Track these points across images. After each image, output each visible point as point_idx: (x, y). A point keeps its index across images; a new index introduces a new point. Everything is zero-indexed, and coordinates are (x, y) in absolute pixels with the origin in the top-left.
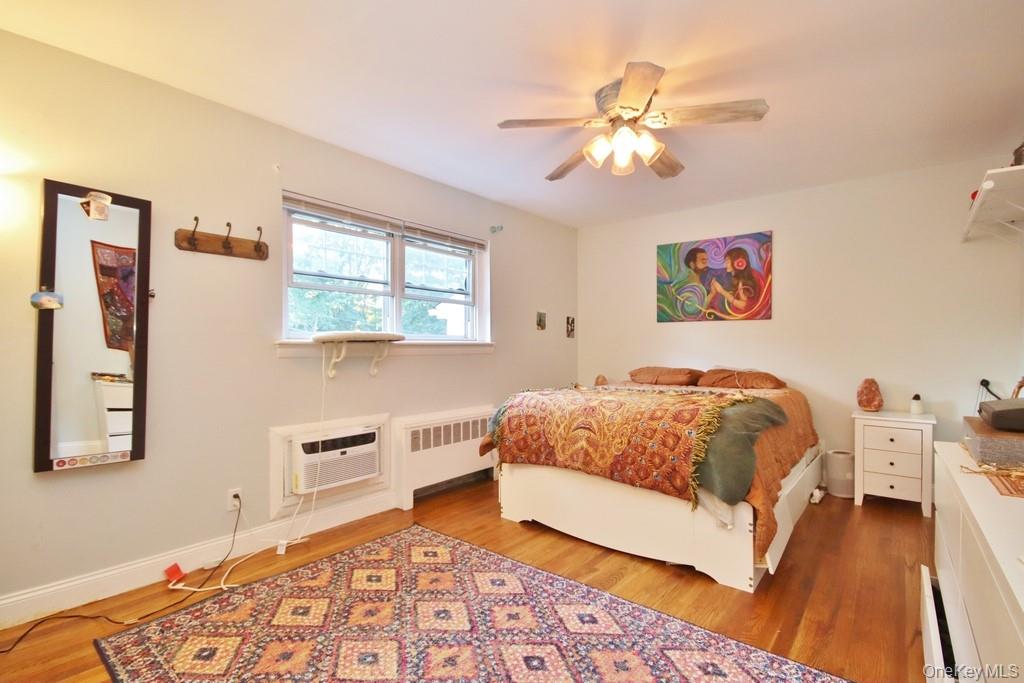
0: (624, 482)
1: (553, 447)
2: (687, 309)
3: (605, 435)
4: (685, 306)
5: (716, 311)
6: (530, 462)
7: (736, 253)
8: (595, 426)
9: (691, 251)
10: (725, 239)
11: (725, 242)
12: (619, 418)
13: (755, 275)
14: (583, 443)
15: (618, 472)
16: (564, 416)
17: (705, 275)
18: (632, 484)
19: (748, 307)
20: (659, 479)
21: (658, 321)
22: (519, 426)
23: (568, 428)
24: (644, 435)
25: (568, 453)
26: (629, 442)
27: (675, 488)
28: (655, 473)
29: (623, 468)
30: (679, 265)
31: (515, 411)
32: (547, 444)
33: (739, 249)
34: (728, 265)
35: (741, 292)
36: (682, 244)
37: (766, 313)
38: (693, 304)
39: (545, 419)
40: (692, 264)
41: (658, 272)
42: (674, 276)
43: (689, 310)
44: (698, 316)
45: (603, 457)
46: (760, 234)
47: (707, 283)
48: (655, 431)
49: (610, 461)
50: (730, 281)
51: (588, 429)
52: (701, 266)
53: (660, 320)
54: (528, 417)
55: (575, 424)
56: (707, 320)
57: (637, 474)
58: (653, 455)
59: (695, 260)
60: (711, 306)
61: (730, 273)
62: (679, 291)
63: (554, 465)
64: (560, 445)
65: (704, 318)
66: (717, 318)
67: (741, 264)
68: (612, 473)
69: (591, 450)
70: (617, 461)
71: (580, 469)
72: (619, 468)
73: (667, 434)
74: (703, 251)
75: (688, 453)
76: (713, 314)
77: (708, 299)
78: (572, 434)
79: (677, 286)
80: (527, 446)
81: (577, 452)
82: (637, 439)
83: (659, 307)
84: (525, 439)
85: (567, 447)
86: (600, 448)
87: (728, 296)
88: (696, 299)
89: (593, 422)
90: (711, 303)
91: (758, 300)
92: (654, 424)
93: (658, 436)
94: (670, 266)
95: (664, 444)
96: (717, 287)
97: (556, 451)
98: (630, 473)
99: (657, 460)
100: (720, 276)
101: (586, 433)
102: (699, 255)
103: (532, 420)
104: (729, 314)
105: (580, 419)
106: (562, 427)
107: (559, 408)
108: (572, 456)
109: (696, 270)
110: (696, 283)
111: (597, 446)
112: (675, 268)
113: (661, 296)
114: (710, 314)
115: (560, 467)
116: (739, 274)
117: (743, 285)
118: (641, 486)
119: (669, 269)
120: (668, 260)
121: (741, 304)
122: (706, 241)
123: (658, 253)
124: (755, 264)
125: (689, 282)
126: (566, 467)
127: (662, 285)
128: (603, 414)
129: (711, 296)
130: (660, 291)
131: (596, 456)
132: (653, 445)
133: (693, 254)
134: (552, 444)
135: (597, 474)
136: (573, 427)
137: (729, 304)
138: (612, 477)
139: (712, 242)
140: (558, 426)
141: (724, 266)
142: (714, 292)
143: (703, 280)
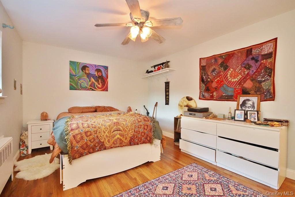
0: (135, 144)
1: (103, 142)
2: (82, 86)
3: (126, 131)
4: (81, 85)
5: (92, 88)
6: (90, 153)
7: (98, 70)
8: (122, 129)
9: (84, 66)
10: (95, 65)
11: (95, 66)
12: (129, 124)
13: (104, 78)
14: (118, 136)
15: (132, 142)
16: (106, 128)
17: (89, 75)
18: (138, 144)
19: (102, 87)
20: (144, 140)
21: (70, 89)
22: (82, 138)
23: (110, 132)
24: (139, 127)
25: (112, 142)
26: (134, 131)
27: (148, 140)
28: (143, 138)
29: (134, 140)
30: (79, 70)
31: (77, 132)
32: (100, 141)
33: (100, 69)
34: (96, 73)
35: (100, 82)
36: (80, 63)
37: (106, 89)
38: (84, 84)
39: (97, 131)
40: (84, 70)
41: (70, 70)
42: (77, 74)
43: (83, 86)
44: (86, 89)
45: (126, 139)
46: (105, 66)
47: (89, 78)
48: (141, 125)
49: (129, 139)
50: (97, 78)
51: (119, 130)
52: (87, 72)
53: (71, 89)
54: (86, 133)
55: (113, 130)
56: (89, 90)
57: (139, 141)
58: (142, 132)
59: (85, 69)
60: (91, 86)
61: (97, 76)
62: (79, 79)
63: (105, 149)
64: (107, 140)
65: (88, 90)
66: (93, 90)
67: (100, 74)
68: (130, 143)
69: (121, 138)
70: (131, 138)
71: (118, 146)
72: (133, 141)
73: (145, 125)
74: (88, 67)
75: (151, 130)
76: (92, 89)
77: (89, 83)
78: (112, 134)
79: (78, 77)
80: (87, 146)
81: (116, 140)
82: (136, 129)
83: (70, 84)
84: (86, 143)
85: (110, 140)
86: (125, 136)
87: (96, 83)
88: (86, 83)
89: (120, 127)
90: (91, 85)
91: (105, 85)
92: (140, 123)
93: (142, 127)
94: (75, 69)
95: (144, 129)
96: (93, 80)
97: (105, 143)
98: (137, 141)
99: (143, 134)
100: (94, 76)
101: (119, 132)
102: (87, 68)
103: (89, 133)
104: (96, 89)
105: (114, 128)
106: (106, 132)
107: (102, 125)
108: (113, 143)
109: (85, 73)
110: (85, 77)
111: (124, 135)
112: (77, 71)
113: (71, 80)
114: (90, 88)
115: (108, 149)
116: (99, 77)
117: (101, 80)
118: (140, 144)
119: (75, 70)
120: (75, 67)
121: (100, 86)
122: (89, 64)
123: (70, 63)
124: (104, 75)
125: (83, 77)
126: (112, 148)
127: (72, 76)
128: (123, 123)
129: (91, 82)
130: (71, 78)
131: (123, 139)
132: (141, 130)
133: (84, 68)
134: (102, 141)
135: (126, 146)
136: (112, 131)
137: (96, 85)
138: (130, 145)
139: (91, 65)
140: (105, 133)
141: (95, 73)
142: (92, 81)
143: (88, 77)
